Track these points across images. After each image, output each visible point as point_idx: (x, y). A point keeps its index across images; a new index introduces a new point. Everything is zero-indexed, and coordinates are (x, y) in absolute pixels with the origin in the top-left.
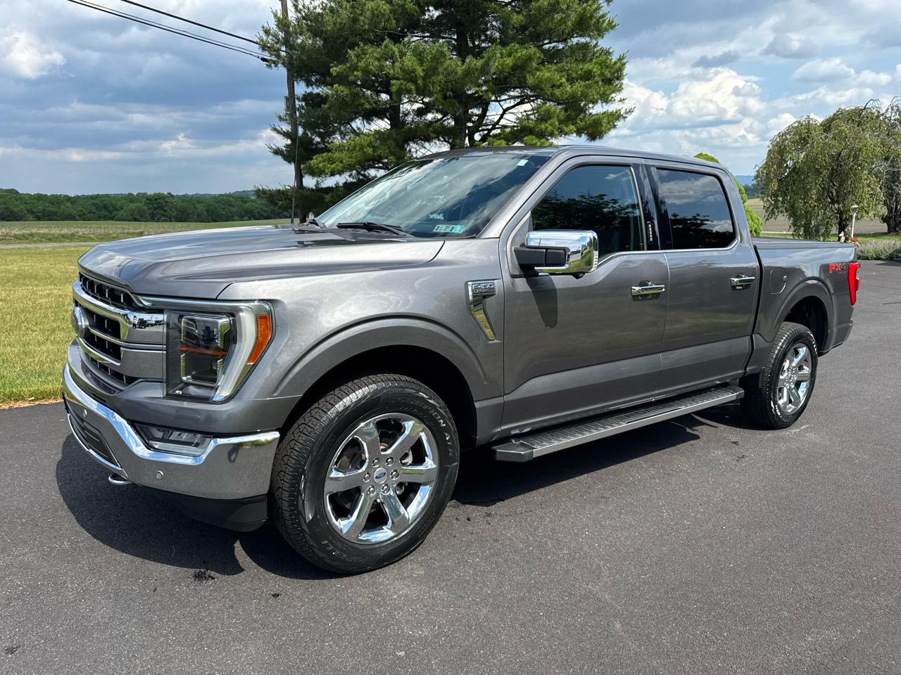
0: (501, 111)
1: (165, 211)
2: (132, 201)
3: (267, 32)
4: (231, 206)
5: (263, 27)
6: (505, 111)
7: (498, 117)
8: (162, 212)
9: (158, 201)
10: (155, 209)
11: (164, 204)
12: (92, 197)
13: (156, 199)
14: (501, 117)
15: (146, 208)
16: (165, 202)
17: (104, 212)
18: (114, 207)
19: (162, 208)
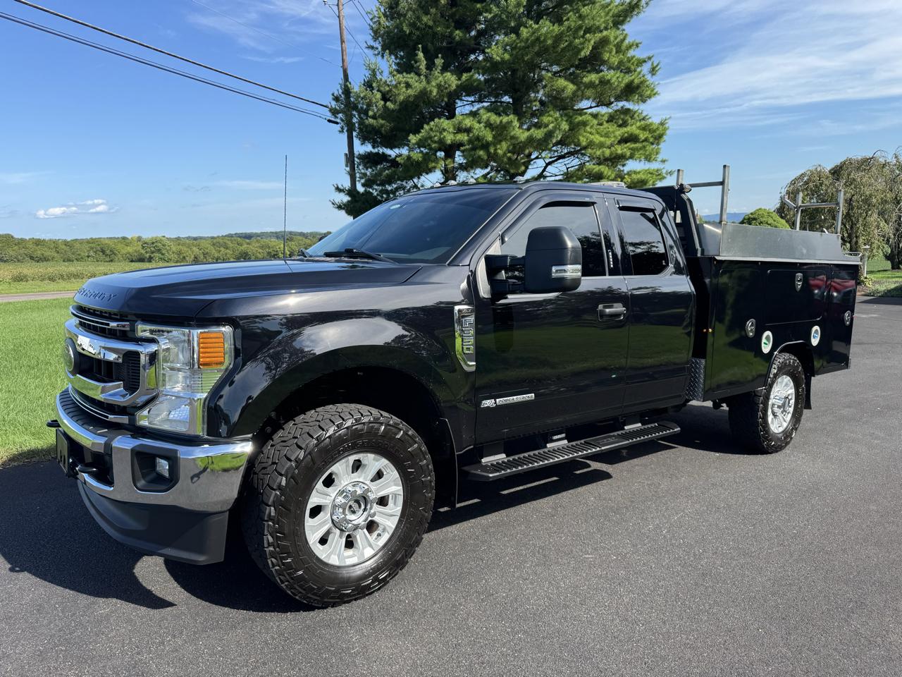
0: (545, 165)
1: (163, 254)
2: (128, 245)
3: (336, 99)
4: (228, 249)
5: (333, 95)
6: (548, 164)
7: (541, 170)
8: (159, 255)
9: (156, 244)
10: (153, 252)
12: (89, 242)
13: (153, 243)
14: (544, 170)
15: (143, 252)
16: (163, 245)
17: (103, 257)
18: (112, 251)
19: (159, 251)
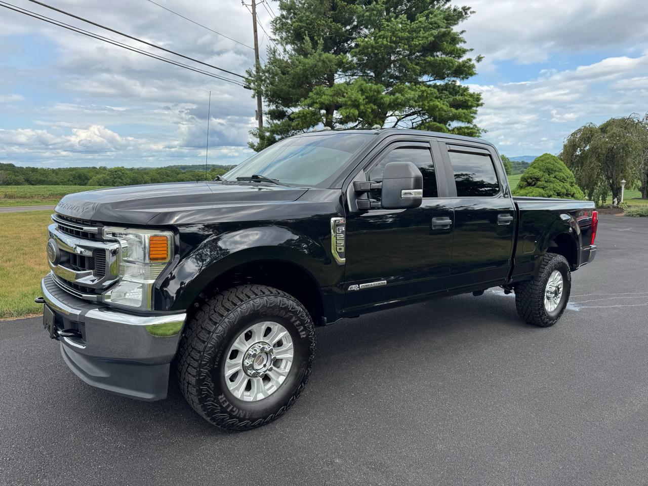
1: (122, 180)
2: (97, 173)
4: (168, 176)
6: (399, 120)
7: (394, 124)
8: (120, 180)
10: (115, 178)
11: (121, 174)
12: (69, 170)
13: (116, 172)
15: (108, 178)
16: (123, 173)
17: (78, 181)
18: (86, 177)
19: (120, 178)
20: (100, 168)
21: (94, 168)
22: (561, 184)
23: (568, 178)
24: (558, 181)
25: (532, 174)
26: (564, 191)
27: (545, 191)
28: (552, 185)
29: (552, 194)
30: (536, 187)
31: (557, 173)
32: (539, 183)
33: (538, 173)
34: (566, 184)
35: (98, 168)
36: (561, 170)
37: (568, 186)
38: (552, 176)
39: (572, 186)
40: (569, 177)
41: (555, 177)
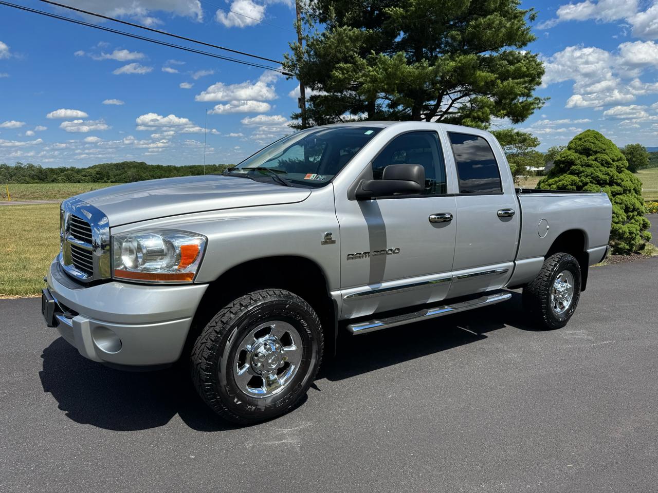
20: (219, 166)
21: (214, 165)
22: (603, 168)
23: (613, 161)
24: (599, 165)
25: (564, 157)
26: (607, 178)
27: (580, 177)
28: (589, 170)
29: (589, 181)
30: (570, 174)
31: (599, 155)
32: (574, 167)
33: (573, 155)
34: (611, 169)
35: (217, 165)
36: (604, 150)
37: (613, 171)
38: (591, 157)
39: (620, 172)
40: (616, 159)
41: (596, 160)
